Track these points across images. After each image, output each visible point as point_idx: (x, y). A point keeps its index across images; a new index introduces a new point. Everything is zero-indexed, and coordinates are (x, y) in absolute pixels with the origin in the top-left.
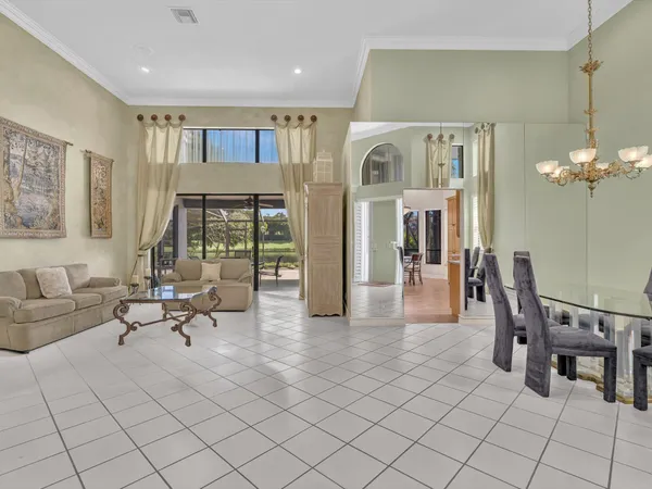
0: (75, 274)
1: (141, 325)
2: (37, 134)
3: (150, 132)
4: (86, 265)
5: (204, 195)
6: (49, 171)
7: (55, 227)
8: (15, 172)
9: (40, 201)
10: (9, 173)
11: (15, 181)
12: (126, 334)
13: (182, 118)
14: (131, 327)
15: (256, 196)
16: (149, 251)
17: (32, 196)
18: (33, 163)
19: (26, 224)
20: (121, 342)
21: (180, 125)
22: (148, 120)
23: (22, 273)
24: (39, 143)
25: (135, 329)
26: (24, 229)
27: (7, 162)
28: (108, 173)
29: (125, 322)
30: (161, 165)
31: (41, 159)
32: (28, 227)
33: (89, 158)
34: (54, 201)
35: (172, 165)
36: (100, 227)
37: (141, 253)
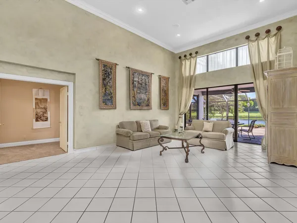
0: (154, 123)
1: (169, 148)
2: (142, 72)
3: (184, 63)
4: (157, 120)
5: (207, 88)
6: (146, 85)
7: (148, 105)
8: (135, 86)
9: (143, 96)
10: (134, 87)
11: (135, 89)
12: (162, 151)
13: (197, 53)
14: (165, 149)
15: (236, 86)
16: (184, 115)
17: (141, 94)
18: (141, 82)
19: (139, 104)
20: (161, 155)
21: (196, 56)
22: (183, 58)
23: (137, 122)
24: (143, 75)
25: (166, 150)
26: (138, 107)
27: (133, 83)
28: (167, 83)
29: (162, 146)
30: (188, 77)
31: (143, 81)
32: (139, 106)
33: (160, 78)
34: (148, 96)
35: (192, 76)
36: (164, 105)
37: (180, 116)
